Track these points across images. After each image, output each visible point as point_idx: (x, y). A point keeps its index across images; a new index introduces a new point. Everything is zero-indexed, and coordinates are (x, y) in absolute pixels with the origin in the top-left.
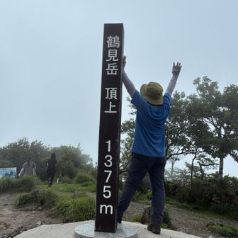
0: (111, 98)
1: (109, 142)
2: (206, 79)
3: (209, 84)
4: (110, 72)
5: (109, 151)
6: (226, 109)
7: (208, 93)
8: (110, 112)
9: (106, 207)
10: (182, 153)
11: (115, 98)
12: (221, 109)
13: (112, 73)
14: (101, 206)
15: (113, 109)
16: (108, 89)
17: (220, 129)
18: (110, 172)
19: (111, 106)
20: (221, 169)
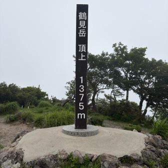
0: (82, 51)
1: (82, 78)
2: (120, 44)
3: (122, 47)
4: (81, 35)
5: (82, 82)
6: (131, 62)
7: (120, 53)
8: (82, 59)
9: (81, 115)
10: (106, 88)
11: (85, 51)
12: (128, 62)
13: (82, 36)
14: (78, 114)
15: (84, 58)
16: (80, 45)
17: (127, 74)
18: (83, 95)
19: (82, 56)
20: (127, 97)
